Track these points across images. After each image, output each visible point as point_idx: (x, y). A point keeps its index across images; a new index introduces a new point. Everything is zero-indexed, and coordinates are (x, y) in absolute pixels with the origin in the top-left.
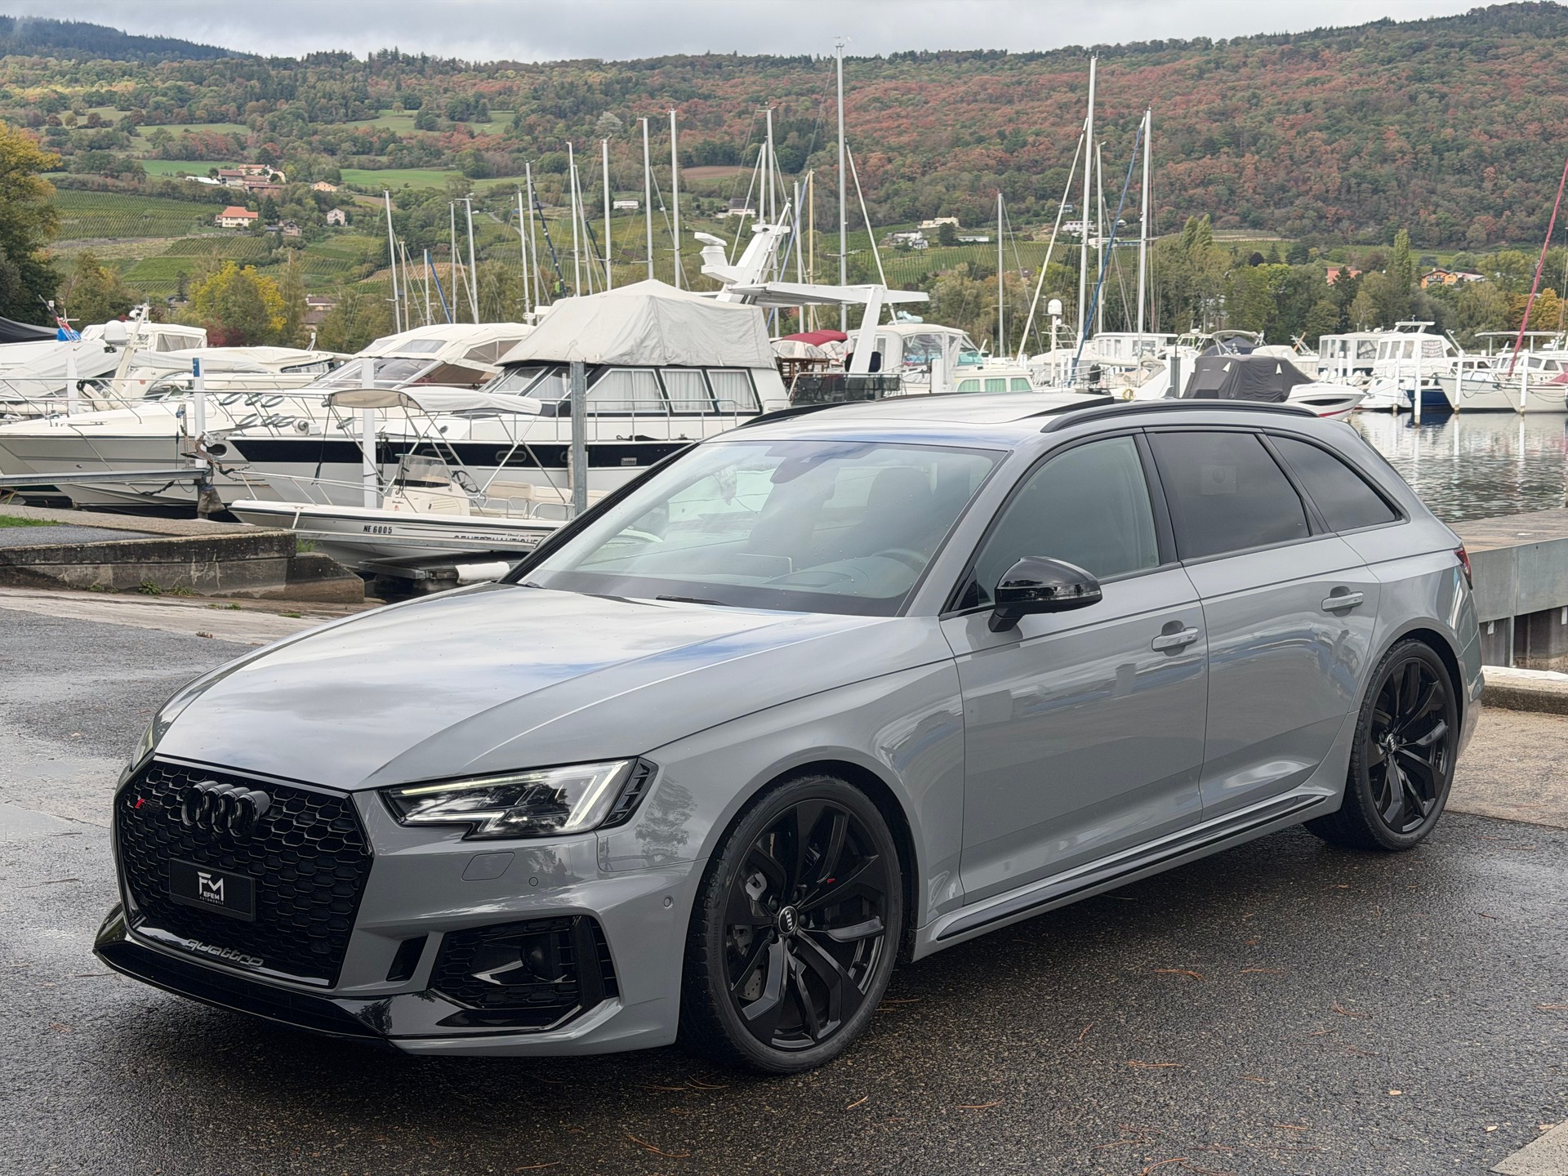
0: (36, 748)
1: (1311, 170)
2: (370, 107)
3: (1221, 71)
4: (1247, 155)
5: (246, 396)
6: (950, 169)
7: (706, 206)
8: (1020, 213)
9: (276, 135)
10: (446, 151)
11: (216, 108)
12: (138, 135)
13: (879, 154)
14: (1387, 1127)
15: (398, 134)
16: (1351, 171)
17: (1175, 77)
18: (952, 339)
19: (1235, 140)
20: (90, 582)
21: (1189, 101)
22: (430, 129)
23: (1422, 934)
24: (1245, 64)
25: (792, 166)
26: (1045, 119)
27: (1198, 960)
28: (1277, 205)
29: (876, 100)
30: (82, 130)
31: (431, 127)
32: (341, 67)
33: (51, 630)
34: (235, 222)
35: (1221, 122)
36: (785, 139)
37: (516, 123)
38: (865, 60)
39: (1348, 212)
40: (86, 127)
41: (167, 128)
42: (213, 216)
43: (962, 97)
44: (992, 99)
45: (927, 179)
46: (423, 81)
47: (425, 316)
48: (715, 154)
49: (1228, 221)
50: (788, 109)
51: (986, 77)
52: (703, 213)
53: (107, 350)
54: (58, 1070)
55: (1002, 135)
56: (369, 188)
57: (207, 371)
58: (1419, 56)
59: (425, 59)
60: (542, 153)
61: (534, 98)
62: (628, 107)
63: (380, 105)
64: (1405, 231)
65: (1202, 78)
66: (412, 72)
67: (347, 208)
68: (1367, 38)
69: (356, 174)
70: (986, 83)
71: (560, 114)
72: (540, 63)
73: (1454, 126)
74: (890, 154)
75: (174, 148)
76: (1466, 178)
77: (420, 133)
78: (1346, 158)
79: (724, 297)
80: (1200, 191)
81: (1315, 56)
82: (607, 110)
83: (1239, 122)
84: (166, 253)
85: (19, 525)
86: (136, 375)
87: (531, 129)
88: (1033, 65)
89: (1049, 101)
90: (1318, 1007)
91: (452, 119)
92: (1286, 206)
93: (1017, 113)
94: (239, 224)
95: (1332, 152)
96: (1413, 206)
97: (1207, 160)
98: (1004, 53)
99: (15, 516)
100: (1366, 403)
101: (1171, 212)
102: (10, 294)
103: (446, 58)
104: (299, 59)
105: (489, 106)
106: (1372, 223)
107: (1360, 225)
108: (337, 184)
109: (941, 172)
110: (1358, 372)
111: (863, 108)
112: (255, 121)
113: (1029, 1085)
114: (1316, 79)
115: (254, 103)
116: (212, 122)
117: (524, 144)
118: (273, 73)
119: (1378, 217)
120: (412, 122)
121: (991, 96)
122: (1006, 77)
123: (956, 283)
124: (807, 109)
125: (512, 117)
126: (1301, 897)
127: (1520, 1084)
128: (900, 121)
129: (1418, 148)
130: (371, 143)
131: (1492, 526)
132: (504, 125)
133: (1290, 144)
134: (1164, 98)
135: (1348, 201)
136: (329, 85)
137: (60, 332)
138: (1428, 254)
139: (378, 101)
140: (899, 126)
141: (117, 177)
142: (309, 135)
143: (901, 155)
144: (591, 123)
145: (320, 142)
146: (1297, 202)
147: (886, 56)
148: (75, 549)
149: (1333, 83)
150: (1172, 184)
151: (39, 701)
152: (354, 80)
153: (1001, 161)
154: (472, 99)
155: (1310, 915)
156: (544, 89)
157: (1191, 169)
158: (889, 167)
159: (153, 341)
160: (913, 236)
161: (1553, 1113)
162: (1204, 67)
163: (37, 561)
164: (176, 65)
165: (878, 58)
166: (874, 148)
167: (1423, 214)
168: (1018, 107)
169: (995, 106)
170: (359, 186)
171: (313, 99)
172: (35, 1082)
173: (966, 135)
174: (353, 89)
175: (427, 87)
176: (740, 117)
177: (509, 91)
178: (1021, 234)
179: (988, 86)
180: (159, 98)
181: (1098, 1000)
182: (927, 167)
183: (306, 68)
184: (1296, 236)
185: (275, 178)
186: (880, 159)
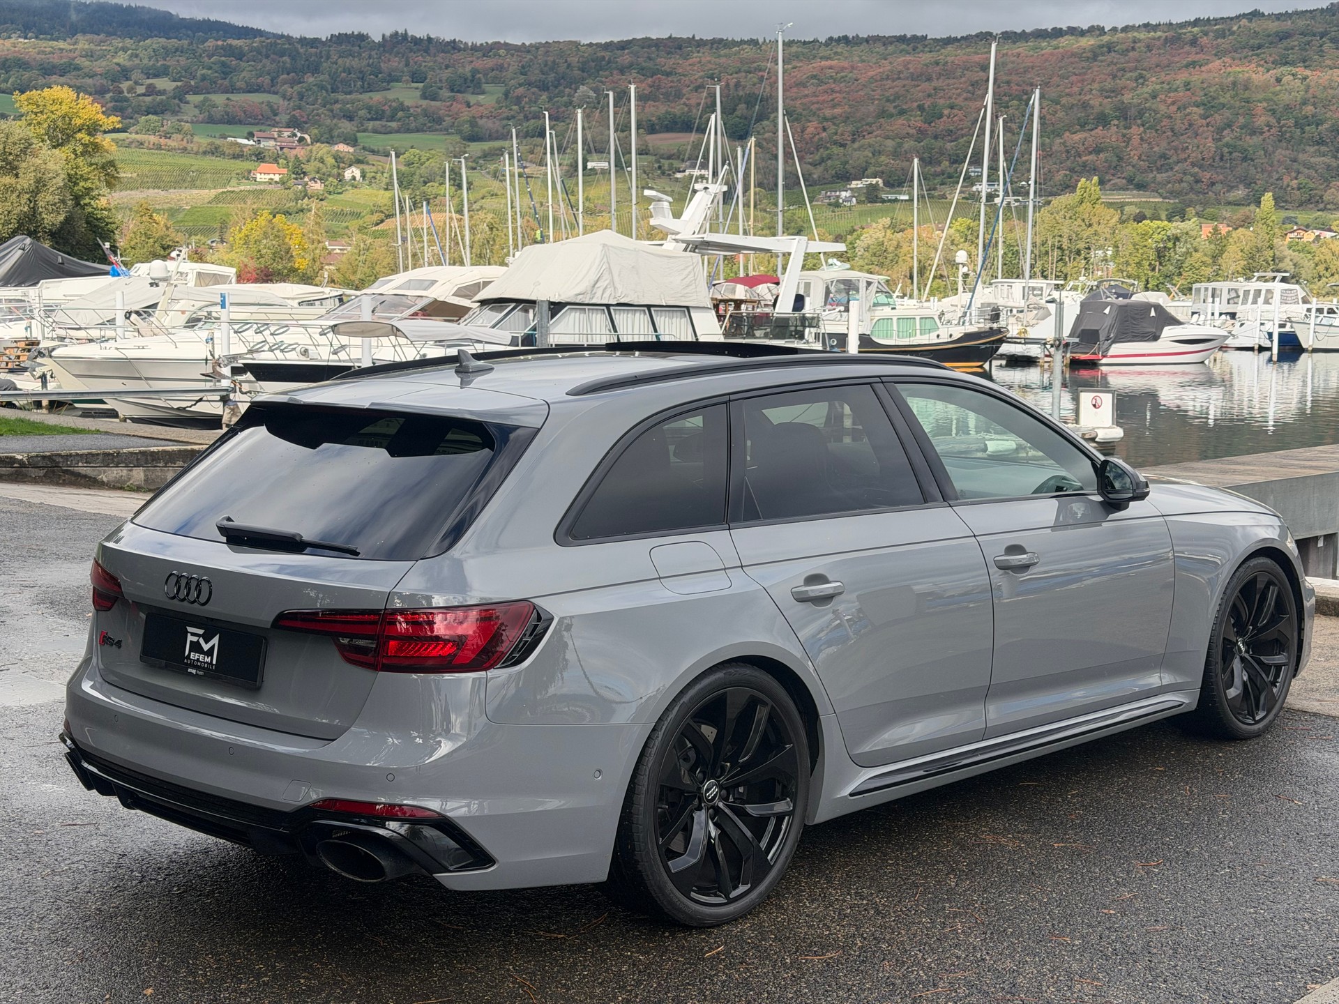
0: (55, 626)
1: (1189, 141)
2: (383, 80)
3: (1113, 54)
4: (1134, 127)
5: (255, 326)
6: (876, 137)
7: (666, 167)
8: (936, 175)
9: (303, 103)
10: (447, 118)
11: (253, 80)
12: (187, 103)
13: (815, 124)
14: (1173, 984)
15: (406, 103)
16: (1225, 140)
17: (1072, 60)
18: (869, 284)
19: (1124, 114)
20: (125, 482)
21: (1083, 81)
22: (434, 99)
23: (1224, 812)
24: (1133, 49)
25: (737, 133)
26: (959, 95)
27: (1025, 831)
28: (1159, 170)
29: (814, 77)
30: (141, 98)
31: (434, 98)
32: (359, 46)
33: (83, 524)
34: (268, 177)
35: (1112, 98)
36: (735, 110)
37: (506, 95)
38: (805, 43)
39: (1221, 177)
40: (144, 95)
41: (213, 97)
42: (250, 172)
43: (888, 76)
44: (913, 77)
45: (856, 145)
46: (428, 58)
47: (424, 259)
48: (676, 123)
49: (1115, 184)
50: (737, 85)
51: (908, 58)
52: (663, 173)
53: (152, 285)
54: (35, 907)
55: (921, 108)
56: (381, 149)
57: (232, 304)
58: (1285, 43)
59: (429, 39)
60: (528, 120)
61: (522, 74)
62: (602, 82)
63: (392, 79)
64: (1271, 194)
65: (1096, 61)
66: (419, 50)
67: (362, 166)
68: (1240, 27)
69: (370, 137)
70: (908, 63)
71: (544, 87)
72: (527, 44)
73: (1314, 105)
74: (825, 124)
75: (218, 113)
76: (1323, 149)
77: (425, 103)
78: (1220, 130)
79: (669, 245)
80: (1092, 157)
81: (1194, 42)
82: (583, 85)
83: (1127, 97)
84: (209, 203)
85: (68, 433)
86: (178, 307)
87: (518, 100)
88: (949, 48)
89: (963, 79)
90: (1125, 876)
91: (452, 91)
92: (1167, 171)
93: (935, 89)
94: (272, 179)
95: (1208, 125)
96: (1278, 172)
97: (1099, 131)
98: (924, 38)
99: (65, 425)
100: (1230, 342)
101: (1066, 175)
102: (77, 236)
103: (448, 39)
104: (324, 39)
105: (483, 80)
106: (1241, 186)
107: (1231, 188)
108: (353, 146)
109: (870, 140)
110: (1223, 316)
111: (802, 84)
112: (286, 91)
113: (865, 939)
114: (1194, 62)
115: (285, 76)
116: (249, 92)
117: (512, 113)
118: (302, 51)
119: (1248, 182)
120: (418, 93)
121: (912, 74)
122: (926, 57)
123: (880, 235)
124: (754, 85)
125: (503, 89)
126: (1121, 777)
127: (1295, 948)
128: (834, 96)
129: (1282, 122)
130: (383, 111)
131: (1326, 452)
132: (495, 97)
133: (1171, 117)
134: (1063, 77)
135: (1221, 167)
136: (348, 62)
137: (113, 269)
138: (1291, 214)
139: (390, 75)
140: (833, 100)
141: (170, 138)
142: (331, 104)
143: (834, 124)
144: (569, 95)
145: (341, 110)
146: (1176, 168)
147: (823, 39)
148: (112, 454)
149: (1210, 66)
150: (1068, 152)
151: (63, 585)
152: (370, 57)
153: (920, 131)
154: (469, 75)
155: (1128, 793)
156: (530, 66)
157: (1085, 138)
158: (824, 134)
159: (192, 279)
160: (844, 194)
161: (1321, 974)
162: (1098, 51)
163: (80, 464)
164: (220, 43)
165: (816, 41)
166: (811, 119)
167: (1286, 180)
168: (935, 83)
169: (916, 83)
170: (372, 147)
171: (335, 73)
172: (14, 917)
173: (890, 108)
174: (368, 65)
175: (431, 64)
176: (696, 91)
177: (501, 68)
178: (936, 194)
179: (910, 66)
180: (205, 71)
181: (934, 865)
182: (856, 135)
183: (330, 46)
184: (1175, 197)
185: (301, 140)
186: (816, 128)
